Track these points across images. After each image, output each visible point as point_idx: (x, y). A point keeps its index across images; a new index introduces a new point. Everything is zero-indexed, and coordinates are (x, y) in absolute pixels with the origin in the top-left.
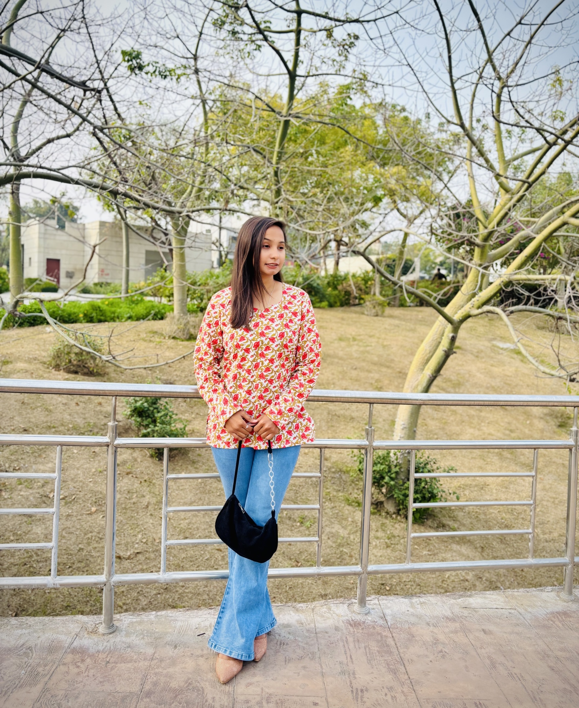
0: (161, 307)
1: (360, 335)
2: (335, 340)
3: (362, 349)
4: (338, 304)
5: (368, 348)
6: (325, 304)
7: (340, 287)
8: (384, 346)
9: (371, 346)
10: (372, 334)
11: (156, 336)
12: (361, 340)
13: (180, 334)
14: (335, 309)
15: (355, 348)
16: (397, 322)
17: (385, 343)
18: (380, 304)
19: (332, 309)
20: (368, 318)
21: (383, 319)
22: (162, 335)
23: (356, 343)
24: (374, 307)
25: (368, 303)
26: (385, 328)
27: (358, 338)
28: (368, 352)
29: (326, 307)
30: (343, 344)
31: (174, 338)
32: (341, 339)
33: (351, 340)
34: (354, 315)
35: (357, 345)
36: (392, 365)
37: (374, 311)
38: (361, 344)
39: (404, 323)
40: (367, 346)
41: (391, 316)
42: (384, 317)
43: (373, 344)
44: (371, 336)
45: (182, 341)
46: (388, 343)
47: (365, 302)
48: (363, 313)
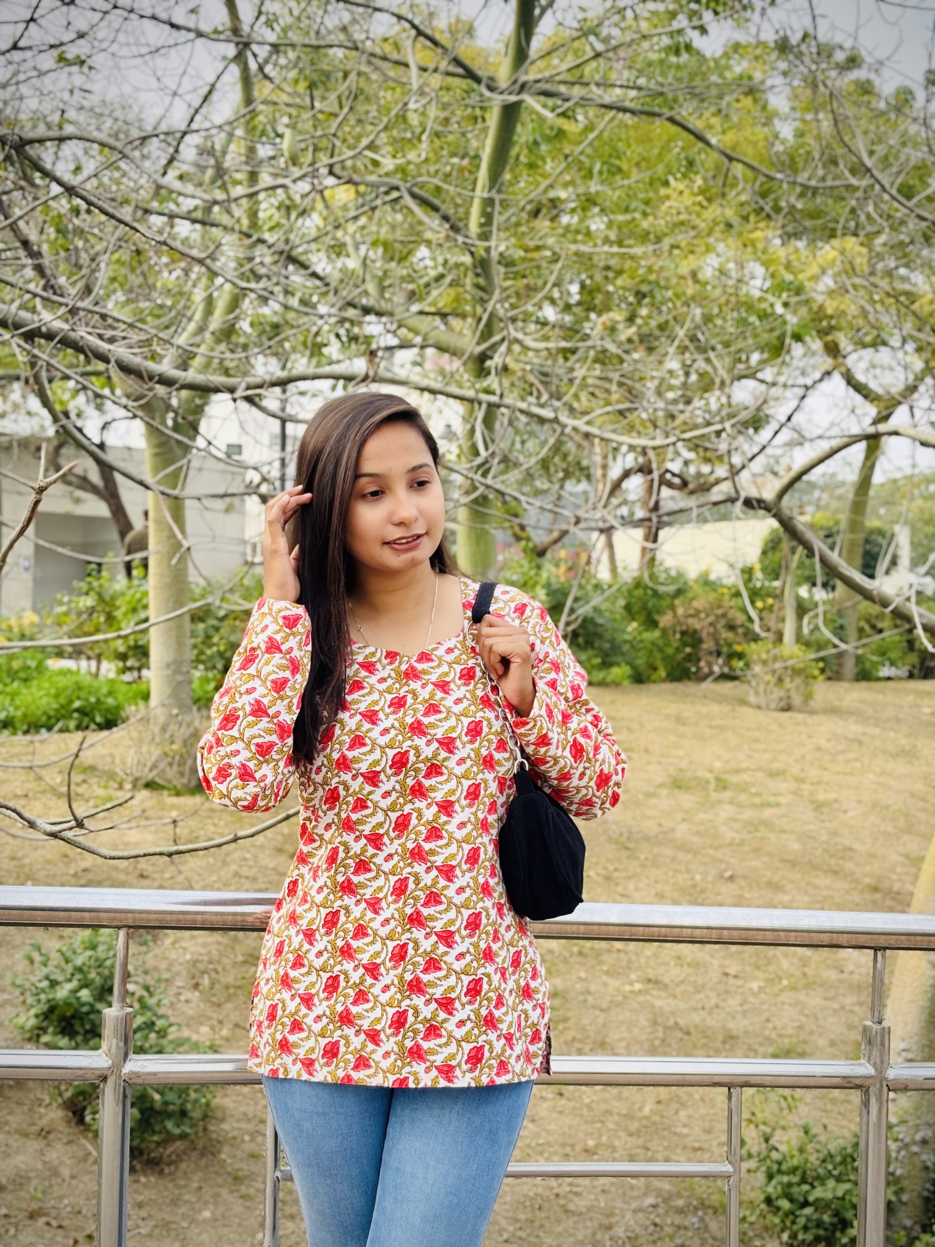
0: (105, 690)
1: (737, 771)
2: (661, 786)
3: (748, 814)
4: (663, 673)
5: (767, 813)
6: (618, 672)
7: (665, 620)
8: (818, 806)
9: (778, 805)
10: (775, 766)
11: (94, 780)
12: (743, 788)
13: (171, 773)
14: (654, 687)
15: (726, 811)
16: (854, 728)
17: (821, 797)
18: (796, 672)
19: (643, 687)
20: (762, 717)
21: (810, 720)
22: (111, 775)
23: (727, 795)
24: (780, 680)
25: (757, 669)
26: (819, 749)
27: (735, 779)
28: (767, 824)
29: (626, 683)
30: (687, 799)
31: (150, 785)
32: (678, 784)
33: (712, 786)
34: (716, 708)
35: (731, 802)
36: (849, 866)
37: (778, 693)
38: (743, 797)
39: (877, 731)
40: (766, 805)
41: (833, 711)
42: (812, 712)
43: (783, 800)
44: (773, 775)
45: (178, 794)
46: (832, 796)
47: (747, 665)
48: (743, 702)
